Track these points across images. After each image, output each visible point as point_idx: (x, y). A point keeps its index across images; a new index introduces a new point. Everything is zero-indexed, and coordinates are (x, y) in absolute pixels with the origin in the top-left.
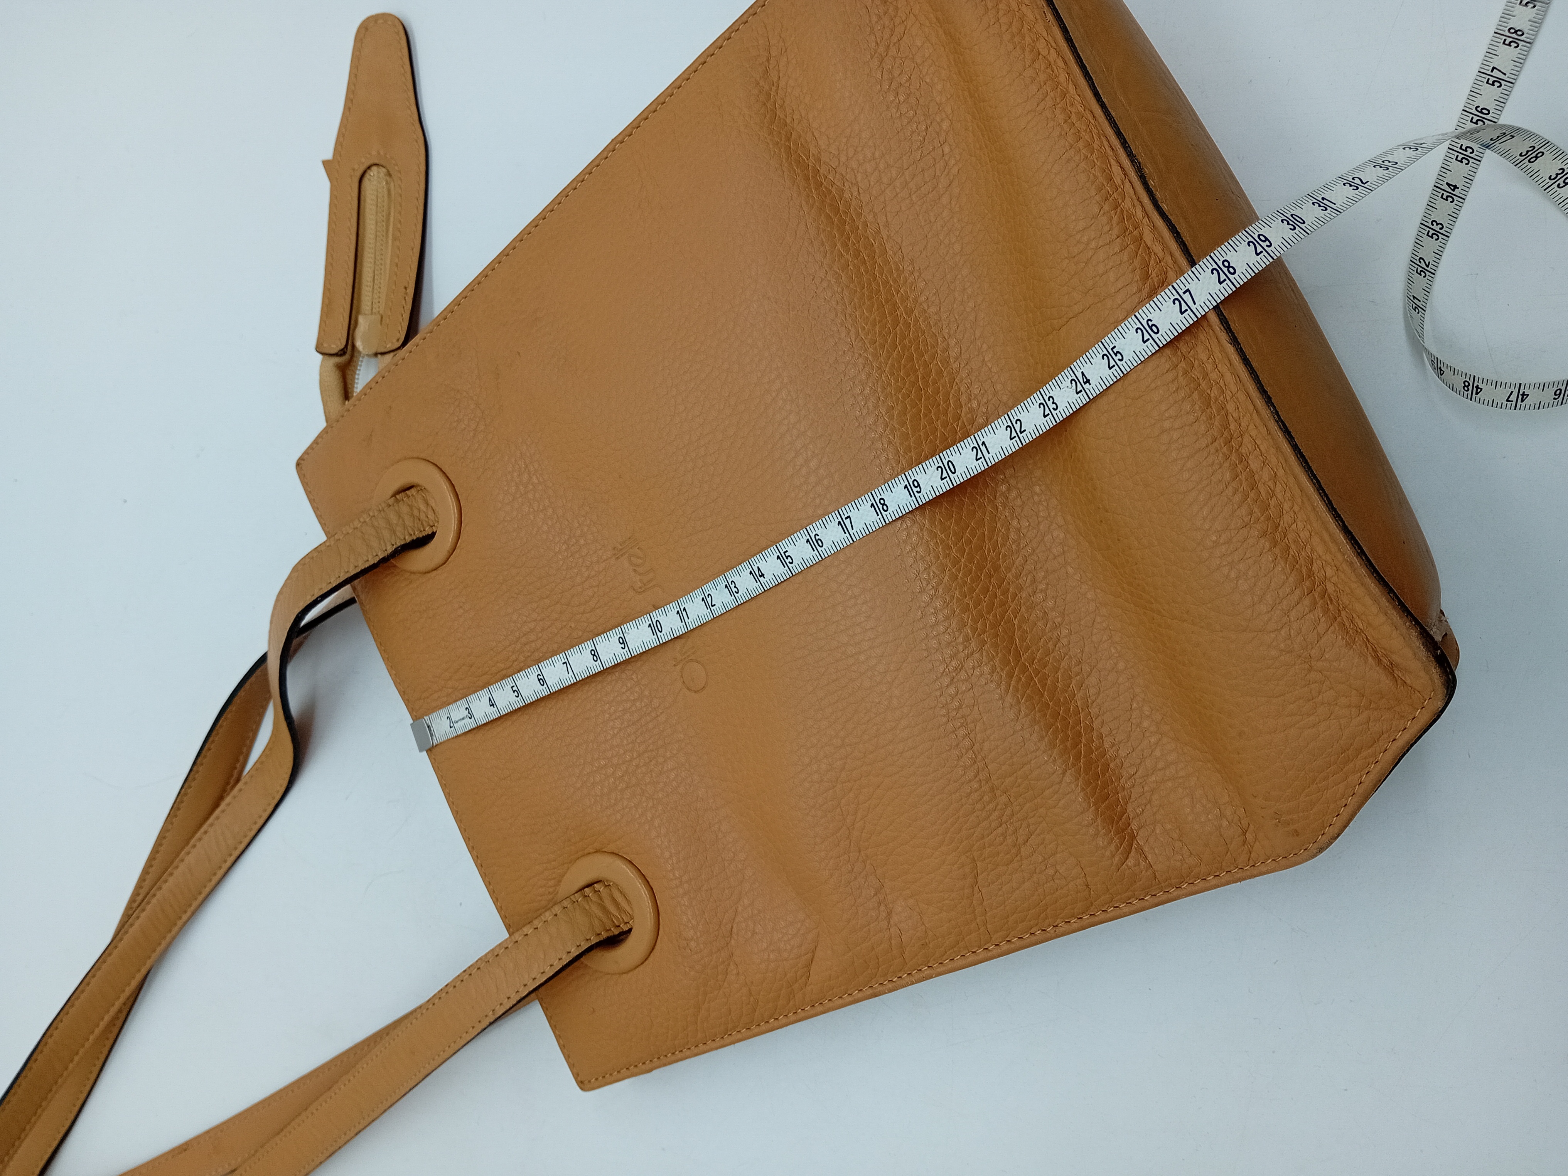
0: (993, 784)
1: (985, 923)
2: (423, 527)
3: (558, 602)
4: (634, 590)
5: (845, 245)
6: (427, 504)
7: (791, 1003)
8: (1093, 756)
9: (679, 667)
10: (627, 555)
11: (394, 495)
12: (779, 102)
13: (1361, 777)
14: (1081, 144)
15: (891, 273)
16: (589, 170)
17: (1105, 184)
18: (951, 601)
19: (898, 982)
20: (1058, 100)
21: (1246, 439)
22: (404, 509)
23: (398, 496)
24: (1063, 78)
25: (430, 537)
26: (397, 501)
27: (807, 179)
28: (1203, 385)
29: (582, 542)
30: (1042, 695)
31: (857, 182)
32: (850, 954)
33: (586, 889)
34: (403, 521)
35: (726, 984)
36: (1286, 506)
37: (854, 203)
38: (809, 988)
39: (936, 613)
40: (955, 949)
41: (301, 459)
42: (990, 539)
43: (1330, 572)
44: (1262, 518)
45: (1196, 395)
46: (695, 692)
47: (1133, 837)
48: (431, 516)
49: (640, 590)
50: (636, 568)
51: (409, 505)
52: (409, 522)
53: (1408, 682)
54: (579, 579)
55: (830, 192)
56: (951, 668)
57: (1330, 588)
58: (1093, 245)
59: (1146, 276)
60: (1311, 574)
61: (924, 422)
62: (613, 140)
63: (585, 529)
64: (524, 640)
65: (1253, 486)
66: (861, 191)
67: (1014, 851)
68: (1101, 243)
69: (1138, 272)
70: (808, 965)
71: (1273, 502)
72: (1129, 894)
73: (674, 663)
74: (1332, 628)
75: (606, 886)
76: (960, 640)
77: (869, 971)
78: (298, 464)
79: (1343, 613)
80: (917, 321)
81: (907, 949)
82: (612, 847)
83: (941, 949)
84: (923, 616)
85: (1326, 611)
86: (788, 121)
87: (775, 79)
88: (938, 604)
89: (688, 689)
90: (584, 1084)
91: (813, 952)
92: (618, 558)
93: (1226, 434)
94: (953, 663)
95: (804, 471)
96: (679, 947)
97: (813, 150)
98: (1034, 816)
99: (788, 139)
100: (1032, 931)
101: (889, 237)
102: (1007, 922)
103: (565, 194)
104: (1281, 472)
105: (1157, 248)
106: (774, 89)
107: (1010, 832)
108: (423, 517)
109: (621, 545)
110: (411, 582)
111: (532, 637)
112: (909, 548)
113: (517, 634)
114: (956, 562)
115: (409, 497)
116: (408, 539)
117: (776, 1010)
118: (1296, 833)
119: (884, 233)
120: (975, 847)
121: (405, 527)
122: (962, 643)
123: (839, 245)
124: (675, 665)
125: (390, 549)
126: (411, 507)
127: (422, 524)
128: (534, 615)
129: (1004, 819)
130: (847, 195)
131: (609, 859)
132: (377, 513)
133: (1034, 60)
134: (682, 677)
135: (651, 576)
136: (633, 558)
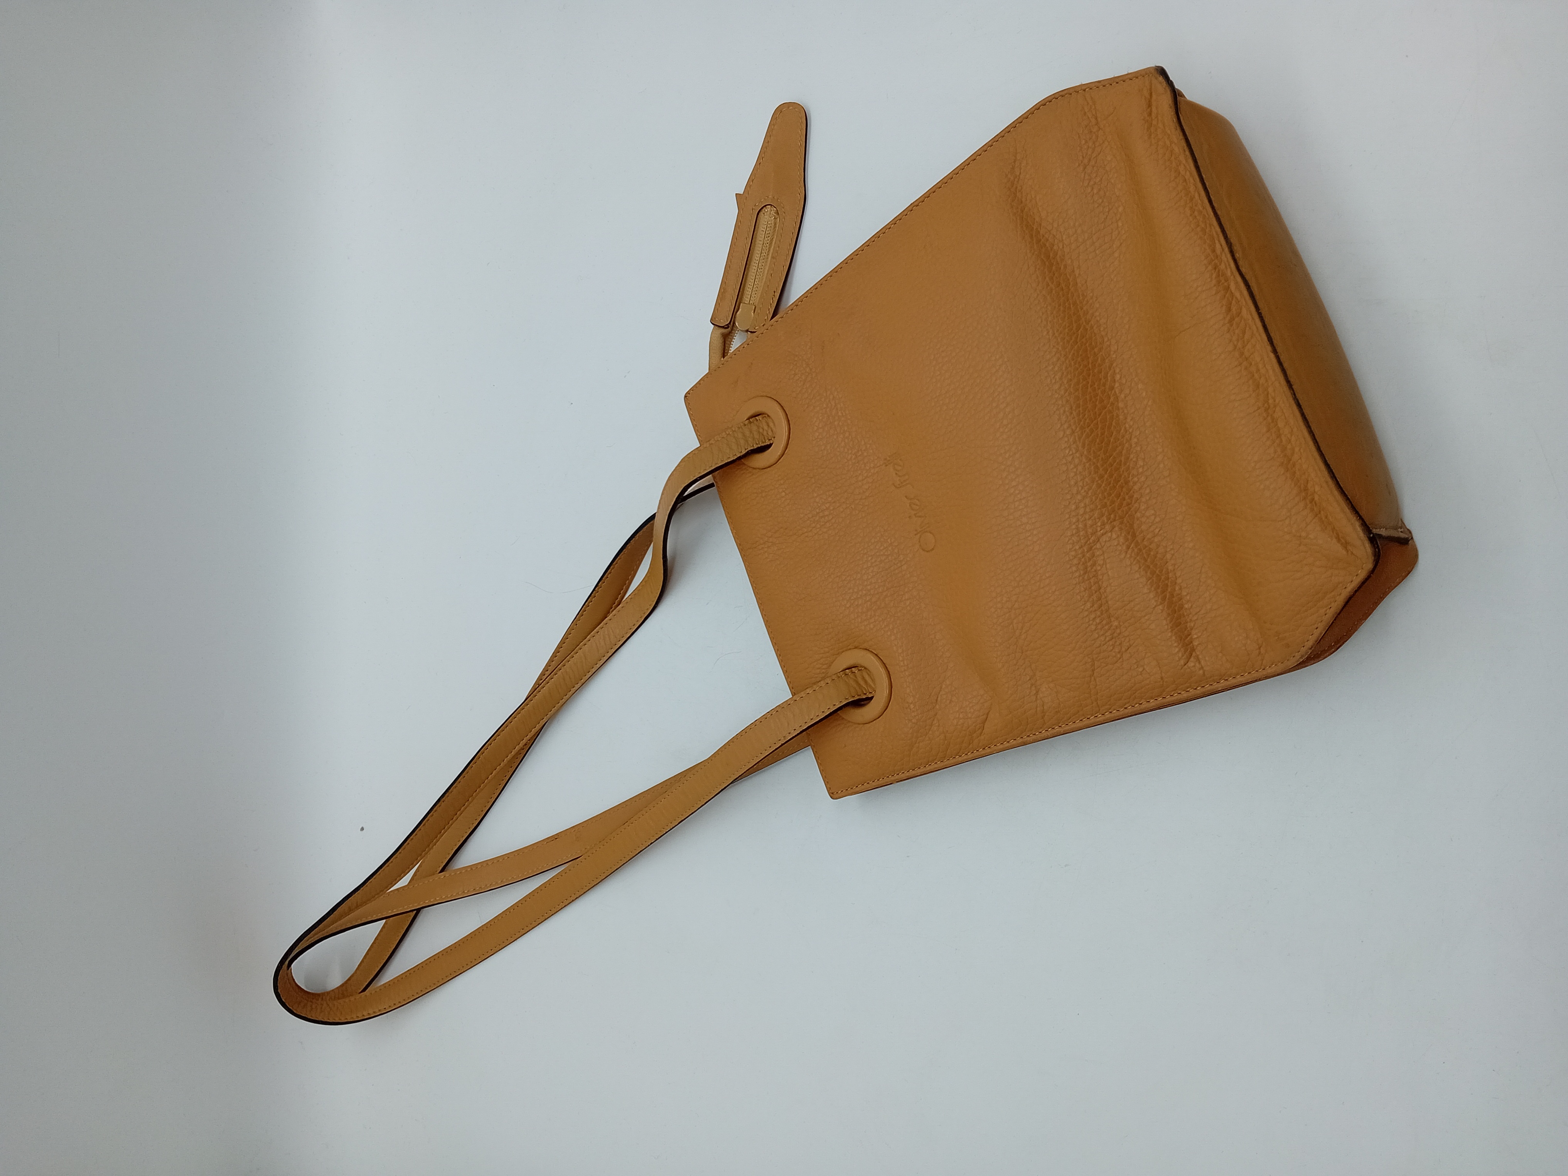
0: (1110, 613)
1: (1096, 700)
2: (765, 440)
3: (846, 492)
4: (895, 486)
5: (1051, 279)
6: (768, 426)
7: (971, 746)
8: (1174, 599)
9: (918, 536)
10: (892, 464)
11: (748, 419)
12: (1019, 188)
13: (1326, 610)
14: (1199, 229)
15: (1079, 297)
16: (894, 222)
17: (1211, 254)
18: (1096, 500)
19: (1039, 735)
20: (1188, 202)
21: (1278, 409)
22: (754, 428)
23: (751, 420)
24: (1192, 189)
25: (769, 446)
26: (750, 423)
27: (1031, 237)
28: (1256, 376)
29: (865, 454)
30: (1146, 561)
31: (1063, 240)
32: (1011, 716)
33: (847, 671)
34: (753, 434)
35: (930, 732)
36: (1297, 449)
37: (1060, 253)
38: (982, 737)
39: (1085, 507)
40: (1076, 716)
41: (688, 393)
42: (1125, 464)
43: (1317, 488)
44: (1282, 456)
45: (1251, 382)
46: (927, 552)
47: (1193, 650)
48: (770, 433)
49: (898, 486)
50: (897, 472)
51: (757, 426)
52: (757, 436)
53: (1354, 552)
54: (860, 478)
55: (1045, 245)
56: (1091, 541)
57: (1316, 498)
58: (1199, 289)
59: (1229, 310)
60: (1306, 489)
61: (1090, 389)
62: (911, 204)
63: (868, 446)
64: (821, 514)
65: (1279, 436)
66: (1065, 246)
67: (1119, 656)
68: (1204, 289)
69: (1224, 307)
70: (984, 722)
71: (1289, 447)
72: (1188, 685)
73: (915, 533)
74: (1314, 520)
75: (859, 670)
76: (1099, 524)
77: (1022, 727)
78: (685, 396)
79: (1322, 512)
80: (1092, 327)
81: (1047, 714)
82: (865, 645)
83: (1068, 715)
84: (1077, 508)
85: (1312, 510)
86: (1023, 200)
87: (1018, 174)
88: (1087, 501)
89: (924, 550)
90: (833, 795)
91: (988, 714)
92: (886, 466)
93: (1266, 405)
94: (1092, 538)
96: (903, 707)
97: (1037, 219)
98: (1134, 634)
99: (1022, 211)
100: (1125, 707)
101: (1079, 274)
102: (1110, 700)
103: (877, 236)
104: (1295, 430)
105: (1238, 295)
106: (1016, 180)
107: (1118, 643)
108: (765, 433)
109: (890, 457)
110: (752, 475)
111: (827, 513)
112: (1072, 466)
113: (818, 511)
114: (1101, 477)
115: (757, 420)
116: (755, 447)
117: (960, 750)
118: (1288, 646)
119: (1077, 272)
120: (1094, 652)
121: (754, 439)
122: (1100, 526)
123: (1047, 279)
124: (915, 535)
125: (744, 452)
126: (758, 427)
127: (764, 438)
128: (830, 499)
129: (1115, 635)
130: (1055, 248)
131: (863, 653)
132: (737, 429)
133: (1176, 177)
134: (919, 542)
135: (907, 477)
136: (896, 466)
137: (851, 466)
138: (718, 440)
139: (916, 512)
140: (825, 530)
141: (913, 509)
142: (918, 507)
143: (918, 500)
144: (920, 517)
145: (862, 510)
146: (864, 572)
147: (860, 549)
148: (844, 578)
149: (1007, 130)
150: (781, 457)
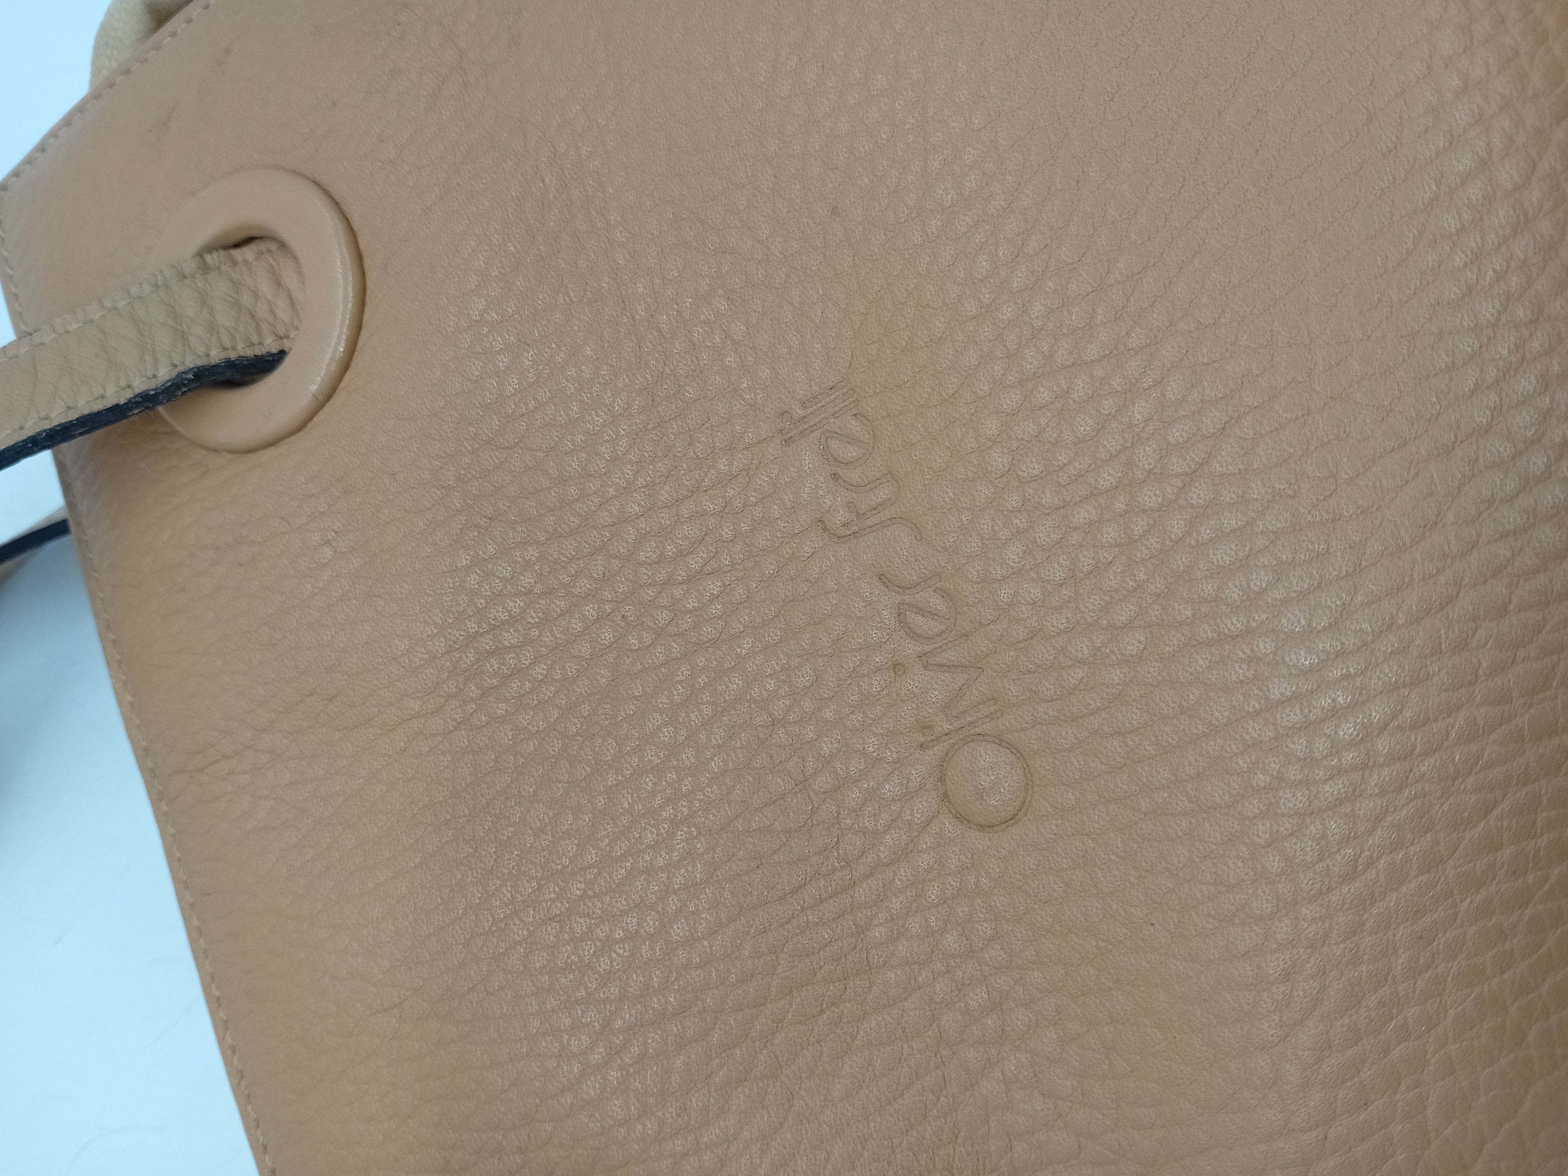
2: (260, 335)
3: (600, 549)
4: (825, 529)
6: (278, 283)
9: (933, 755)
10: (817, 434)
11: (200, 255)
22: (219, 287)
23: (208, 258)
25: (274, 359)
26: (205, 268)
29: (690, 393)
34: (212, 312)
46: (982, 827)
48: (283, 312)
49: (843, 531)
50: (839, 470)
51: (232, 281)
52: (224, 318)
54: (665, 494)
63: (706, 355)
64: (486, 643)
73: (922, 739)
89: (959, 817)
92: (788, 442)
95: (1475, 191)
108: (262, 311)
109: (804, 406)
110: (202, 472)
111: (510, 638)
113: (472, 627)
115: (234, 263)
116: (216, 356)
121: (212, 327)
124: (923, 747)
125: (164, 374)
126: (236, 285)
127: (258, 327)
128: (528, 580)
132: (147, 289)
134: (942, 780)
135: (882, 494)
136: (834, 444)
137: (624, 442)
138: (67, 332)
139: (927, 648)
140: (501, 709)
141: (913, 635)
142: (935, 626)
143: (944, 593)
144: (948, 667)
145: (673, 629)
146: (673, 904)
147: (658, 801)
148: (580, 925)
150: (321, 398)
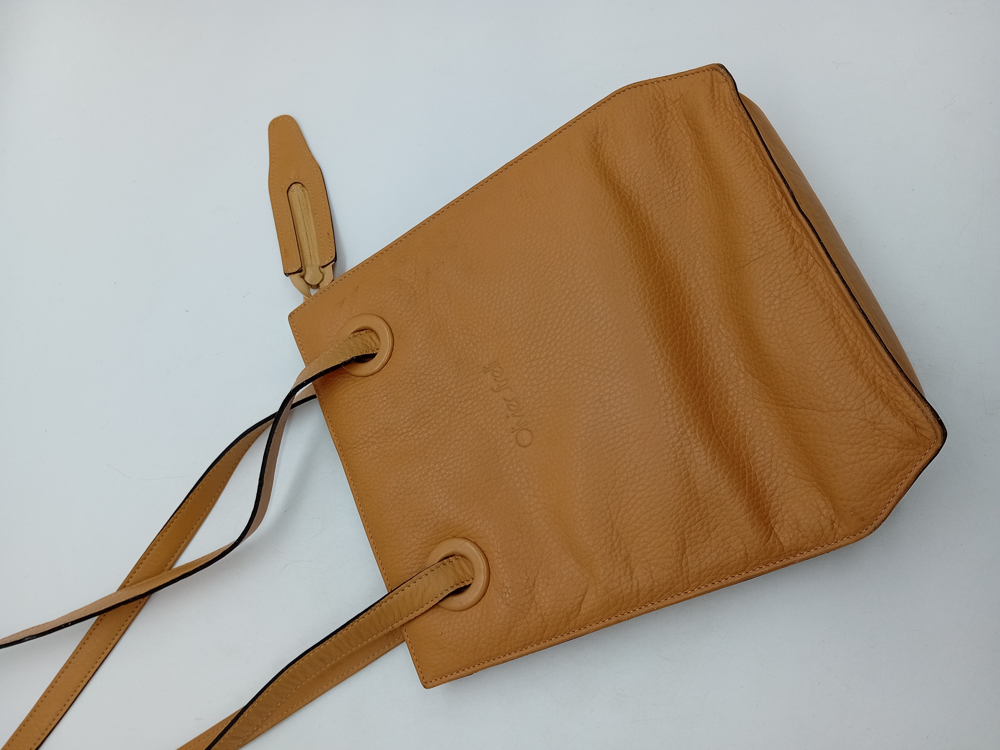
0: (699, 497)
1: (687, 577)
2: (369, 350)
3: (446, 395)
4: (493, 390)
5: (632, 221)
6: (372, 339)
7: (567, 627)
8: (752, 484)
9: (515, 433)
10: (491, 371)
11: (353, 333)
12: (601, 153)
13: (898, 486)
14: (762, 181)
15: (653, 238)
16: (491, 177)
17: (773, 199)
18: (681, 398)
19: (633, 613)
20: (751, 161)
21: (842, 319)
22: (359, 340)
23: (355, 334)
25: (373, 356)
26: (355, 336)
27: (614, 189)
28: (821, 293)
29: (465, 363)
30: (726, 451)
31: (638, 194)
32: (607, 595)
33: (445, 560)
34: (358, 345)
35: (528, 615)
36: (862, 351)
37: (636, 204)
38: (579, 618)
39: (672, 403)
40: (669, 593)
41: (293, 313)
42: (699, 370)
43: (884, 382)
44: (850, 356)
45: (817, 298)
46: (524, 447)
47: (772, 529)
48: (374, 345)
49: (497, 390)
50: (496, 378)
51: (361, 339)
52: (361, 347)
53: (924, 434)
54: (460, 384)
55: (625, 197)
56: (679, 432)
57: (884, 390)
58: (766, 227)
59: (793, 243)
60: (874, 383)
61: (668, 308)
62: (506, 164)
63: (468, 355)
65: (846, 341)
66: (640, 198)
67: (707, 534)
68: (771, 226)
69: (789, 240)
70: (580, 603)
71: (855, 349)
72: (768, 560)
73: (512, 431)
74: (886, 408)
75: (456, 559)
76: (685, 418)
77: (617, 606)
78: (290, 316)
79: (891, 402)
80: (665, 262)
81: (641, 593)
82: (463, 534)
83: (661, 593)
84: (666, 404)
85: (883, 400)
86: (605, 162)
87: (600, 143)
88: (673, 398)
89: (520, 445)
90: (427, 684)
91: (584, 595)
92: (485, 373)
93: (832, 316)
94: (681, 430)
96: (502, 592)
97: (617, 177)
98: (720, 515)
99: (605, 170)
100: (713, 582)
101: (653, 221)
102: (700, 576)
103: (476, 187)
104: (859, 335)
105: (798, 230)
106: (599, 147)
107: (706, 523)
108: (369, 345)
109: (488, 365)
110: (355, 382)
111: (426, 414)
112: (659, 369)
114: (683, 379)
115: (361, 335)
117: (557, 631)
118: (863, 519)
119: (650, 219)
120: (686, 532)
122: (686, 420)
123: (629, 221)
124: (513, 432)
126: (363, 340)
129: (703, 516)
130: (633, 199)
131: (462, 541)
132: (342, 342)
133: (739, 143)
134: (516, 439)
135: (504, 383)
136: (494, 373)
137: (451, 373)
139: (513, 413)
140: (424, 430)
141: (511, 410)
142: (515, 408)
143: (516, 401)
144: (517, 416)
145: (462, 411)
146: (463, 466)
147: (459, 446)
148: (443, 472)
149: (588, 111)
150: (384, 365)
